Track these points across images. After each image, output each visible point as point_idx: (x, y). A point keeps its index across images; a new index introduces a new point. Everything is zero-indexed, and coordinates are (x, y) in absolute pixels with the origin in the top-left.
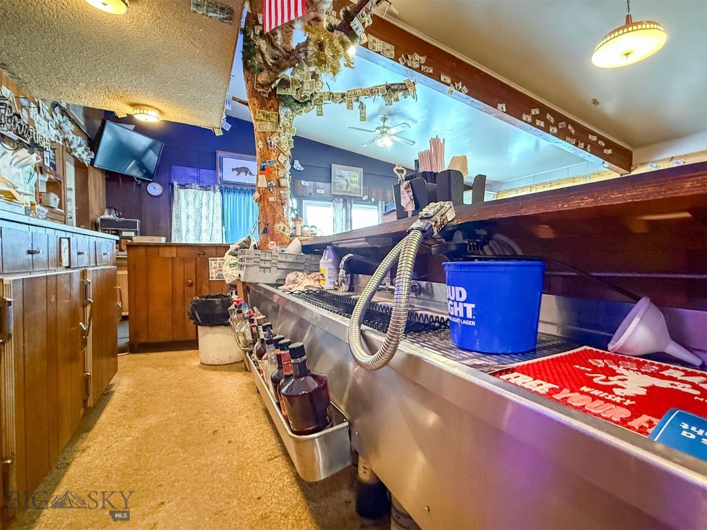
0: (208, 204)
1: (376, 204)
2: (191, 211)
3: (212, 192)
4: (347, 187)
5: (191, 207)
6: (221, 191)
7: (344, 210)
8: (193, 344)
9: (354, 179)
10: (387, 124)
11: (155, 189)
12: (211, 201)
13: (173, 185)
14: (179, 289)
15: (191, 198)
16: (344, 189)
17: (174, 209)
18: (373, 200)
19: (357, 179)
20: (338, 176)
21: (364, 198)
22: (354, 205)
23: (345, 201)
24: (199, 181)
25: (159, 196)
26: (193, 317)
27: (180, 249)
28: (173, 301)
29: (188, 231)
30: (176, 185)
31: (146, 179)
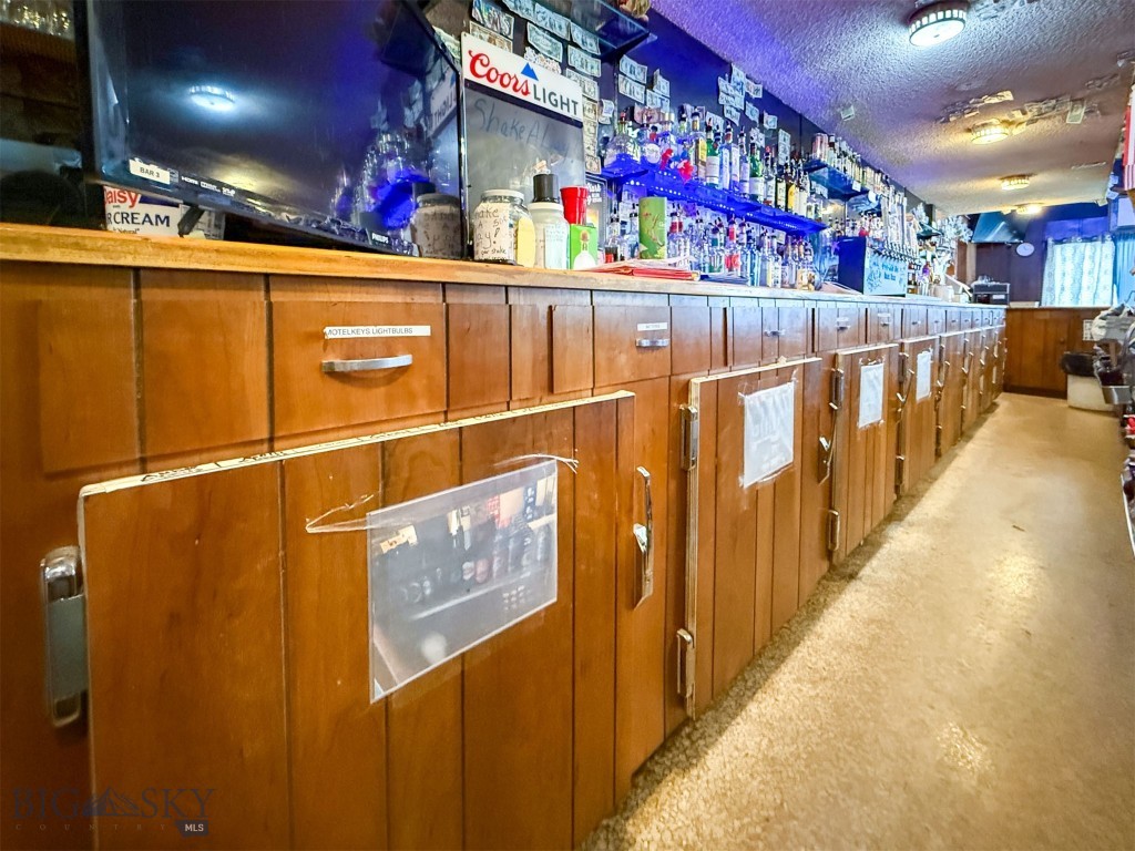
0: (1093, 256)
2: (1069, 267)
3: (1099, 243)
5: (1068, 263)
6: (1114, 240)
11: (1025, 249)
12: (1099, 254)
13: (1047, 242)
14: (1051, 347)
15: (1069, 254)
17: (1047, 268)
24: (1080, 233)
25: (1030, 255)
27: (1053, 313)
28: (1044, 357)
29: (1062, 289)
30: (1050, 241)
31: (1016, 240)
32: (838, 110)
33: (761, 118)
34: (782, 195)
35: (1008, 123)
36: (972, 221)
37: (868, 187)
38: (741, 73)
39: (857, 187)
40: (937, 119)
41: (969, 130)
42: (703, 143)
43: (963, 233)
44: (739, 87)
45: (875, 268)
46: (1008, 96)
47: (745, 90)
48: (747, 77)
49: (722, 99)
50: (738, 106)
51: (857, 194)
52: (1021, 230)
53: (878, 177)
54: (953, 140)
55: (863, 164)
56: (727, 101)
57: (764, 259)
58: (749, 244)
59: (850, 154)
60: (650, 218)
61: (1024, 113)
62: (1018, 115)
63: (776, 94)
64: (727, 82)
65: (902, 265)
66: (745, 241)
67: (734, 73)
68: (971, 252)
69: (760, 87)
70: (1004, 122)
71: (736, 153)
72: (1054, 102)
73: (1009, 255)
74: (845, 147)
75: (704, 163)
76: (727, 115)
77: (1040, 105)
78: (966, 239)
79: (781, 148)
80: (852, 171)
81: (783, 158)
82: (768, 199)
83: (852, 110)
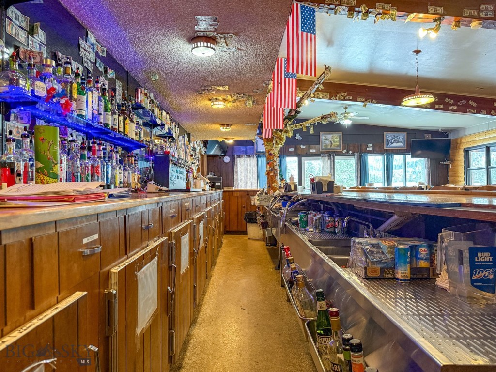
0: (250, 165)
1: (353, 155)
2: (243, 169)
3: (252, 158)
4: (331, 146)
5: (242, 167)
6: (257, 157)
7: (329, 161)
8: (245, 232)
9: (336, 140)
10: (347, 110)
11: (227, 159)
12: (252, 163)
13: (234, 156)
14: (240, 210)
15: (242, 163)
16: (329, 147)
17: (235, 169)
18: (350, 152)
19: (338, 139)
20: (324, 139)
21: (344, 152)
22: (335, 157)
23: (329, 156)
24: (246, 152)
25: (229, 163)
26: (245, 219)
27: (240, 192)
28: (238, 215)
29: (241, 180)
30: (236, 156)
31: (223, 154)
32: (149, 74)
33: (106, 71)
34: (121, 124)
35: (225, 100)
36: (206, 143)
37: (164, 123)
38: (93, 37)
39: (159, 122)
40: (197, 91)
41: (210, 100)
42: (75, 86)
43: (202, 149)
44: (92, 46)
45: (173, 173)
46: (227, 88)
47: (96, 49)
48: (97, 41)
49: (82, 53)
50: (92, 60)
51: (159, 125)
52: (225, 149)
53: (168, 116)
54: (203, 103)
55: (161, 108)
56: (85, 55)
57: (113, 168)
58: (104, 158)
59: (155, 101)
60: (46, 142)
61: (232, 97)
62: (229, 97)
63: (114, 56)
64: (84, 42)
65: (184, 170)
66: (102, 156)
67: (89, 36)
68: (205, 158)
69: (105, 49)
70: (224, 99)
71: (96, 94)
72: (242, 95)
73: (221, 162)
74: (152, 98)
75: (75, 100)
76: (85, 65)
77: (237, 95)
78: (203, 153)
79: (117, 92)
80: (157, 112)
81: (119, 99)
82: (114, 127)
83: (157, 77)
